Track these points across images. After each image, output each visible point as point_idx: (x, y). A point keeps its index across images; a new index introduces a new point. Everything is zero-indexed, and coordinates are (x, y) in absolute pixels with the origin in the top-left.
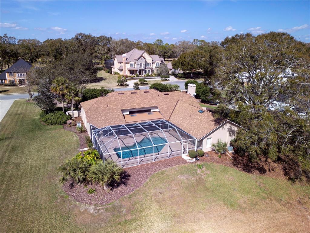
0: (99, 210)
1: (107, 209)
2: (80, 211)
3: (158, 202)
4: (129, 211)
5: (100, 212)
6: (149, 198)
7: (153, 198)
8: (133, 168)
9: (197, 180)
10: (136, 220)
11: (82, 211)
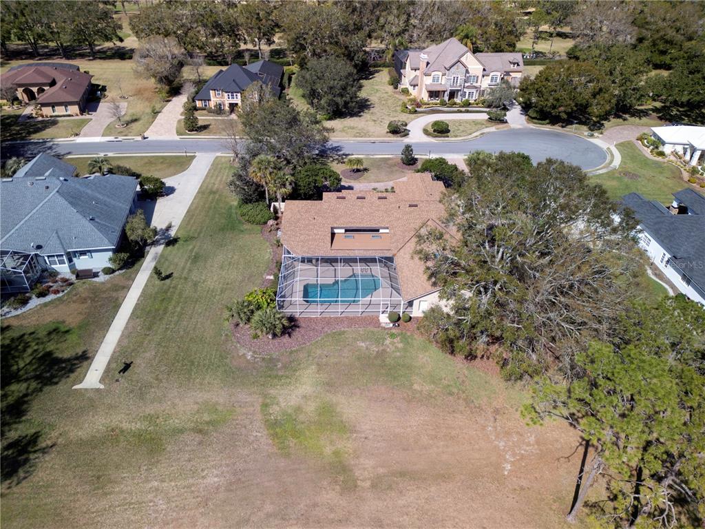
0: (256, 358)
1: (264, 359)
2: (238, 355)
3: (318, 364)
4: (285, 367)
5: (256, 360)
6: (311, 358)
7: (316, 360)
8: (311, 318)
9: (378, 352)
10: (287, 377)
11: (240, 354)
